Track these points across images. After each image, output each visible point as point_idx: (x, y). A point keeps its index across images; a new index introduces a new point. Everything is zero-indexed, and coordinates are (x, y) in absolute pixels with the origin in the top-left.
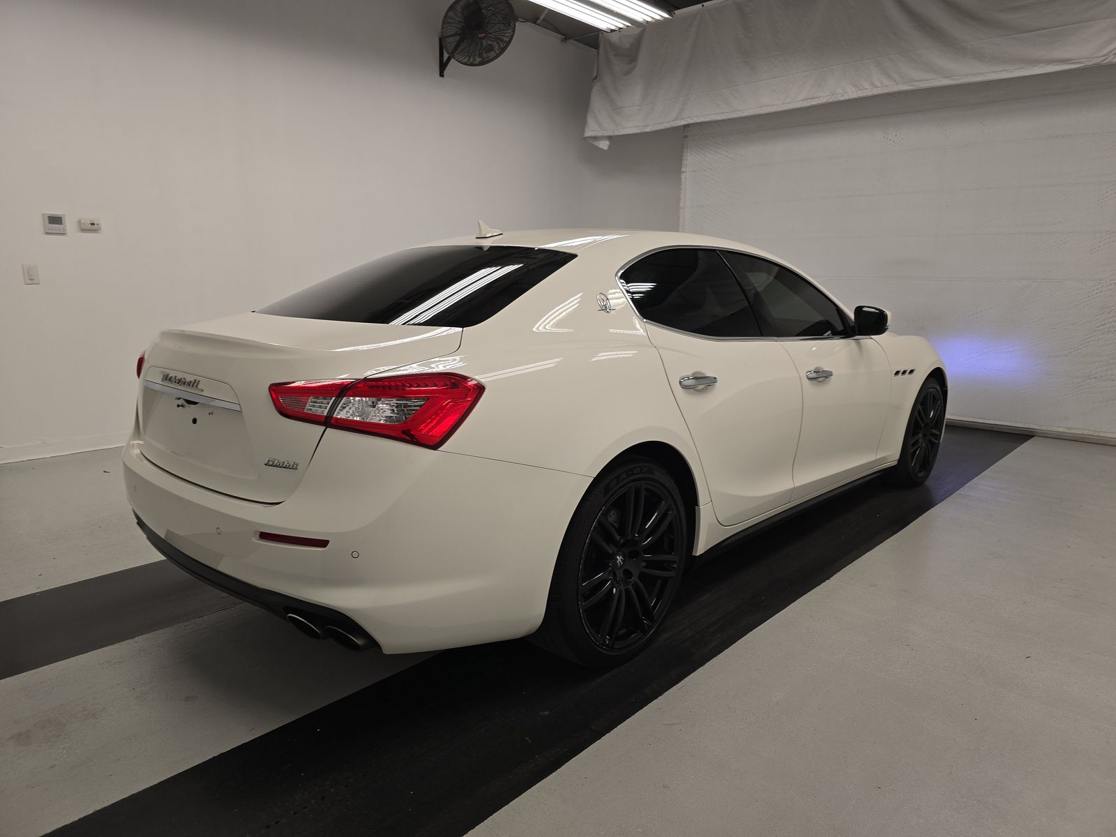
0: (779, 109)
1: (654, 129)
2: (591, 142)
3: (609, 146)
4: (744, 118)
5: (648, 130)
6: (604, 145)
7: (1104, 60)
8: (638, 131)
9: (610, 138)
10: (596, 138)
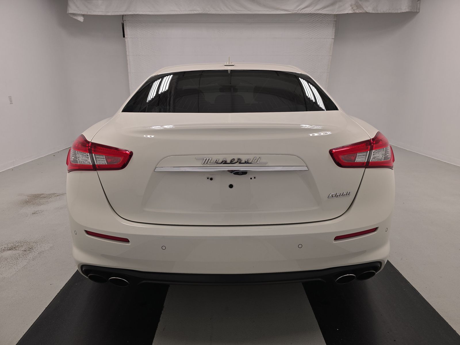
0: (179, 13)
1: (113, 14)
2: (71, 16)
3: (84, 20)
4: (163, 15)
5: (109, 14)
6: (81, 19)
7: (298, 12)
8: (103, 14)
9: (83, 15)
10: (74, 14)
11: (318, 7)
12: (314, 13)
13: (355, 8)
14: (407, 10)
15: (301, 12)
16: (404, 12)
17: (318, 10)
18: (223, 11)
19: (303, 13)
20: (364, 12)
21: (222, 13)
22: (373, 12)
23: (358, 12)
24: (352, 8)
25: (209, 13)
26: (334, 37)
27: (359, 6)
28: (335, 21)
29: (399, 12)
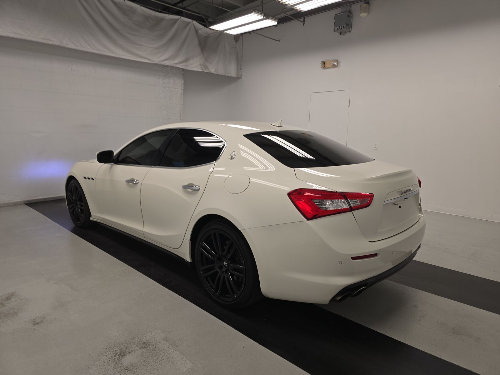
11: (176, 61)
12: (173, 66)
13: (203, 68)
14: (235, 76)
15: (161, 64)
16: (233, 77)
17: (177, 64)
18: (84, 47)
19: (164, 64)
20: (209, 72)
21: (82, 49)
22: (215, 73)
23: (205, 71)
24: (201, 67)
25: (67, 46)
26: (183, 88)
27: (206, 67)
28: (183, 74)
29: (230, 76)
